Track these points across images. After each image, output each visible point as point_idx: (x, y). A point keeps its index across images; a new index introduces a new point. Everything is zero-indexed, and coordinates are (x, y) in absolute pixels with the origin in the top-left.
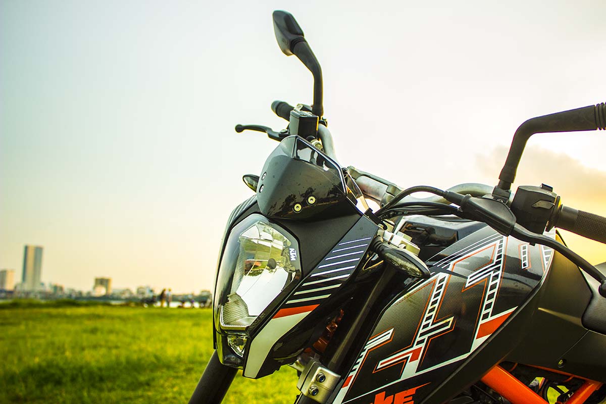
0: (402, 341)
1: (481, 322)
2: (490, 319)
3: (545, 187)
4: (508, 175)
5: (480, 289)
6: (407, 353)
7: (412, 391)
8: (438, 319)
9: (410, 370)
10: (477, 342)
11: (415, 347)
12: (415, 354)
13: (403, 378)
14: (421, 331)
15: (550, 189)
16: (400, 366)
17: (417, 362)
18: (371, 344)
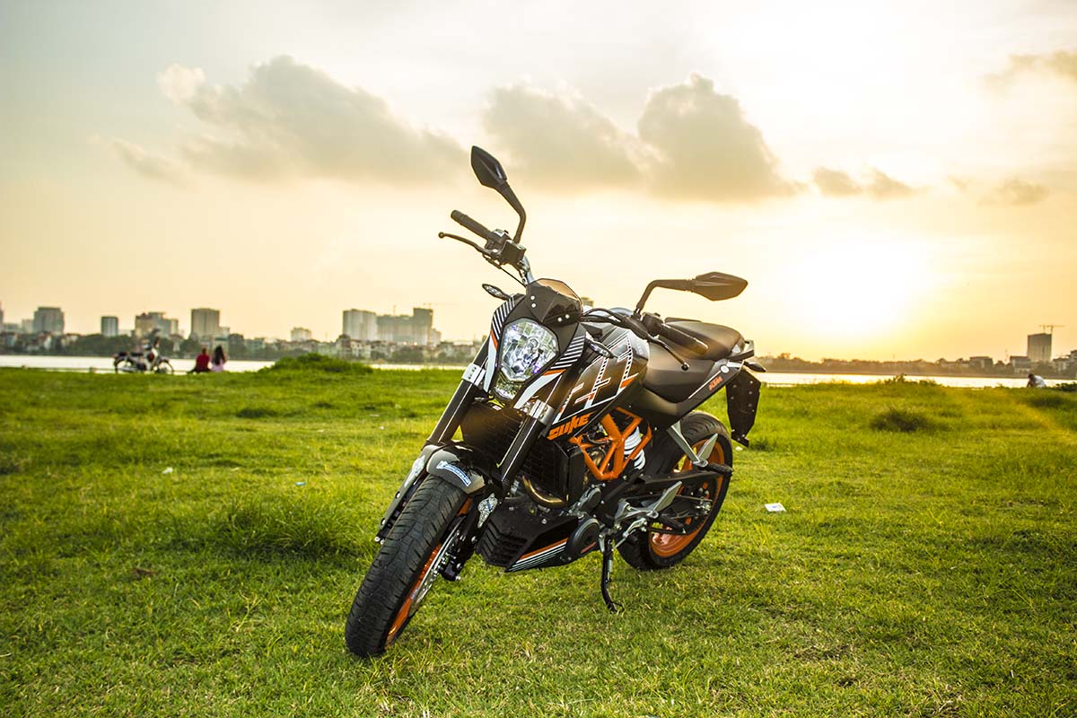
0: (586, 390)
1: (623, 380)
2: (627, 379)
3: (656, 314)
4: (641, 305)
5: (623, 363)
6: (588, 395)
7: (588, 415)
8: (604, 378)
9: (588, 405)
10: (620, 391)
11: (592, 392)
12: (592, 395)
13: (585, 408)
14: (596, 384)
15: (659, 316)
16: (584, 403)
17: (592, 400)
18: (574, 391)
